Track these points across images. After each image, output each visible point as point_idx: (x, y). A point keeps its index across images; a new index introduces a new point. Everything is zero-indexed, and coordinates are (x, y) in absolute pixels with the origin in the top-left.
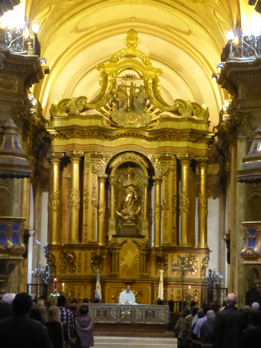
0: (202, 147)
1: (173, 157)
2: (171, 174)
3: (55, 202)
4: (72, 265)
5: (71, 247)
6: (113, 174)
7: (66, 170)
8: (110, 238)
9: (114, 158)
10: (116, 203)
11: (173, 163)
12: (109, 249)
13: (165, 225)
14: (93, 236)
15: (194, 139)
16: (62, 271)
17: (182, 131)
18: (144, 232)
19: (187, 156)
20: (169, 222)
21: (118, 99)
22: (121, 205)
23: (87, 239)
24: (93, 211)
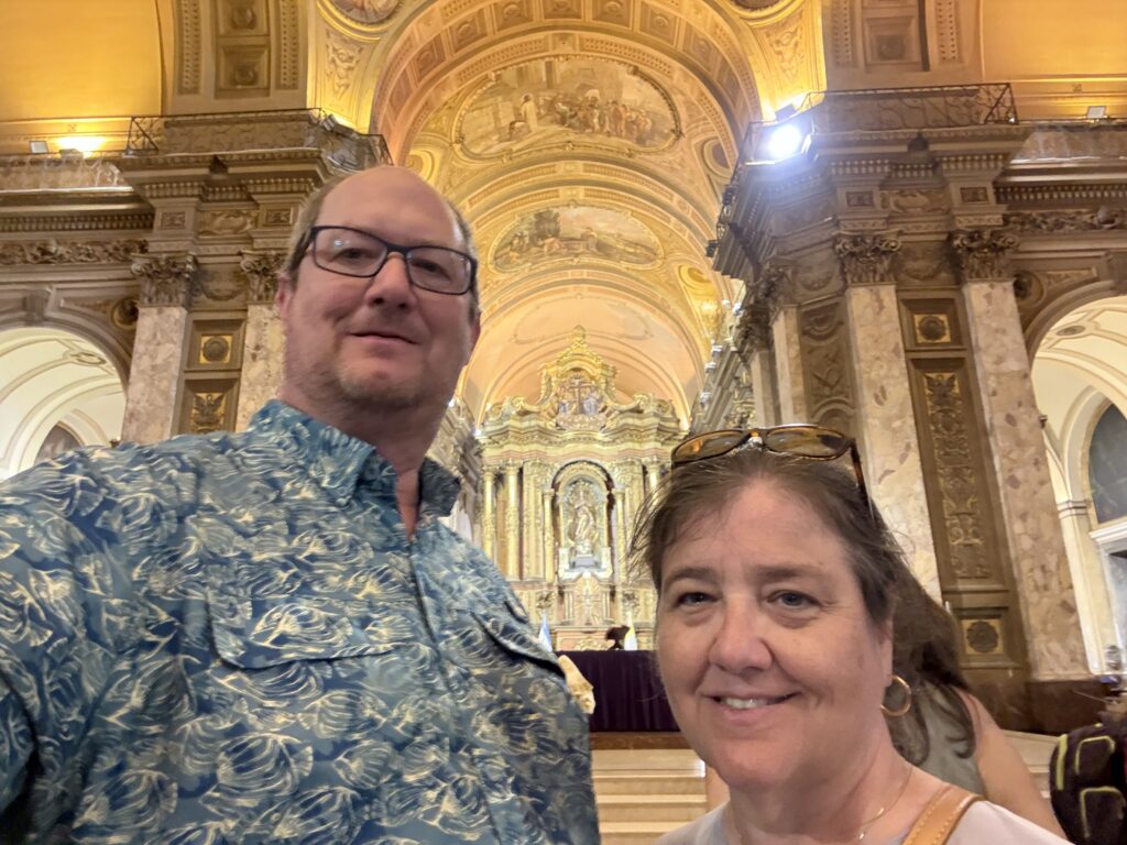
1: (637, 463)
2: (636, 483)
6: (561, 490)
7: (502, 489)
9: (562, 469)
11: (638, 470)
12: (559, 587)
14: (537, 568)
15: (662, 439)
17: (647, 429)
19: (655, 459)
21: (564, 401)
23: (529, 573)
24: (537, 536)
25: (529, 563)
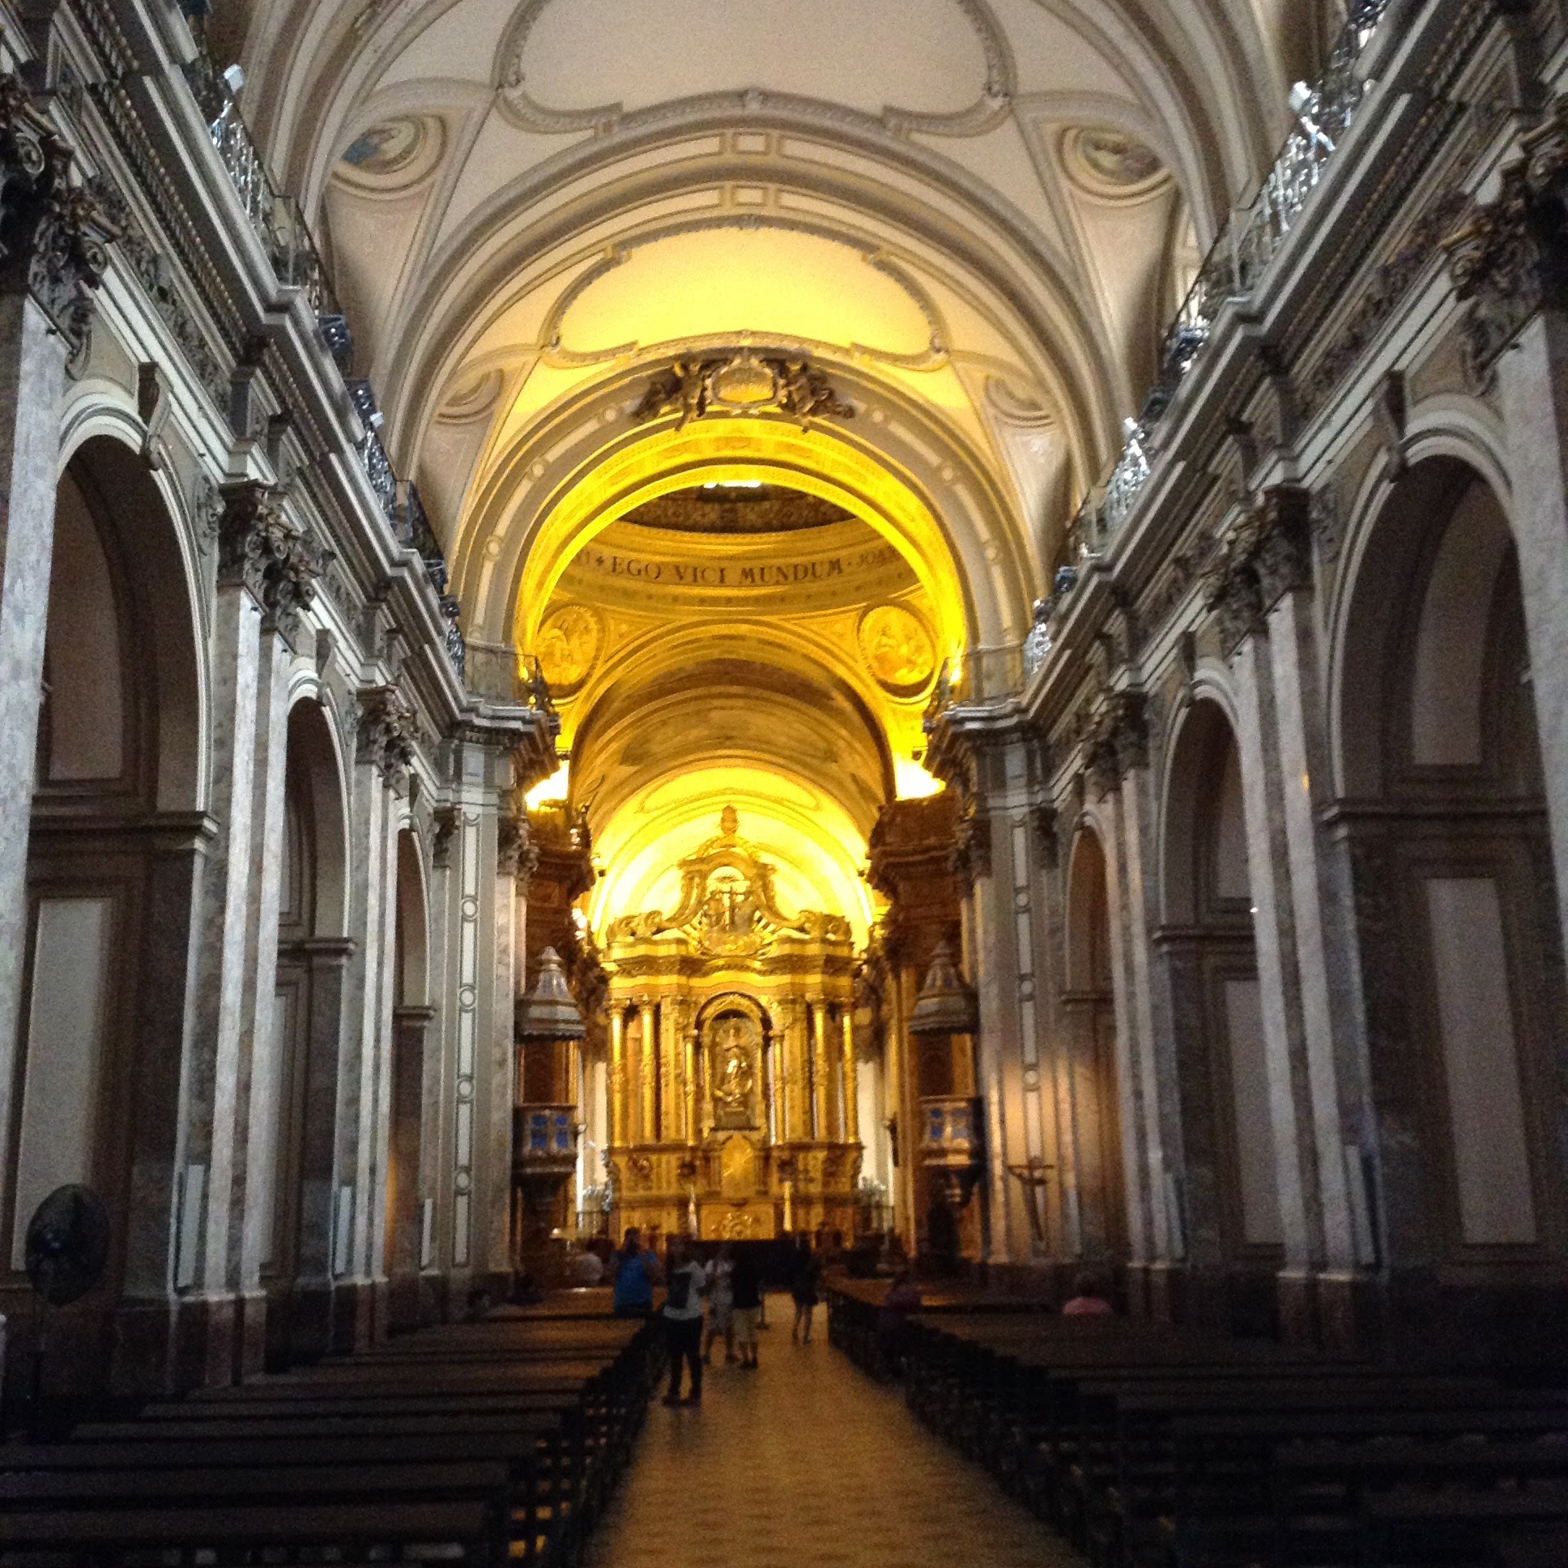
0: (844, 982)
1: (799, 1000)
2: (798, 1026)
3: (617, 1078)
4: (647, 1177)
5: (644, 1149)
6: (706, 1029)
7: (632, 1026)
8: (706, 1133)
9: (709, 1002)
10: (713, 1076)
11: (799, 1008)
12: (704, 1151)
13: (792, 1108)
14: (678, 1130)
15: (832, 971)
16: (630, 1189)
17: (812, 959)
18: (759, 1121)
19: (822, 997)
20: (798, 1102)
22: (720, 1079)
23: (669, 1135)
24: (677, 1090)
25: (668, 1121)
